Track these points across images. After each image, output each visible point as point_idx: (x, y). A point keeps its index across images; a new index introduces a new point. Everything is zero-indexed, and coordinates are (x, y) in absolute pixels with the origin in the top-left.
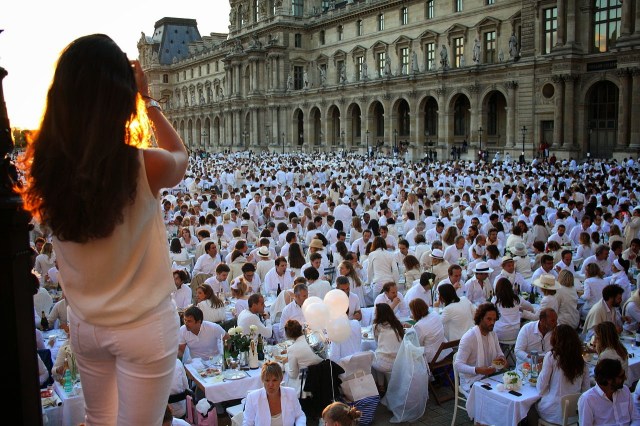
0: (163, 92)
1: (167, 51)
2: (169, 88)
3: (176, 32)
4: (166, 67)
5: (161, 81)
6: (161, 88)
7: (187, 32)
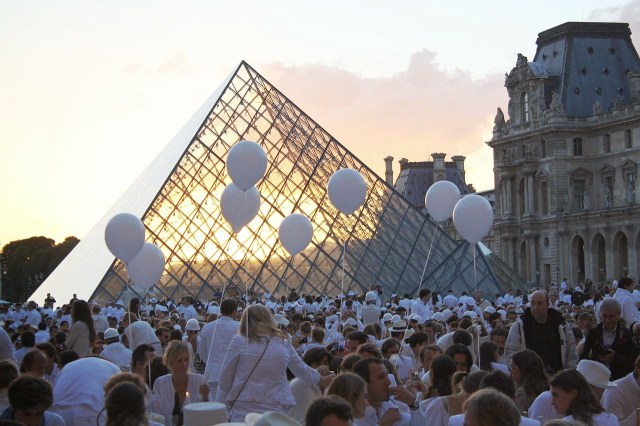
0: (573, 174)
1: (577, 91)
2: (585, 166)
3: (591, 50)
4: (577, 123)
5: (569, 152)
6: (570, 166)
7: (613, 51)
